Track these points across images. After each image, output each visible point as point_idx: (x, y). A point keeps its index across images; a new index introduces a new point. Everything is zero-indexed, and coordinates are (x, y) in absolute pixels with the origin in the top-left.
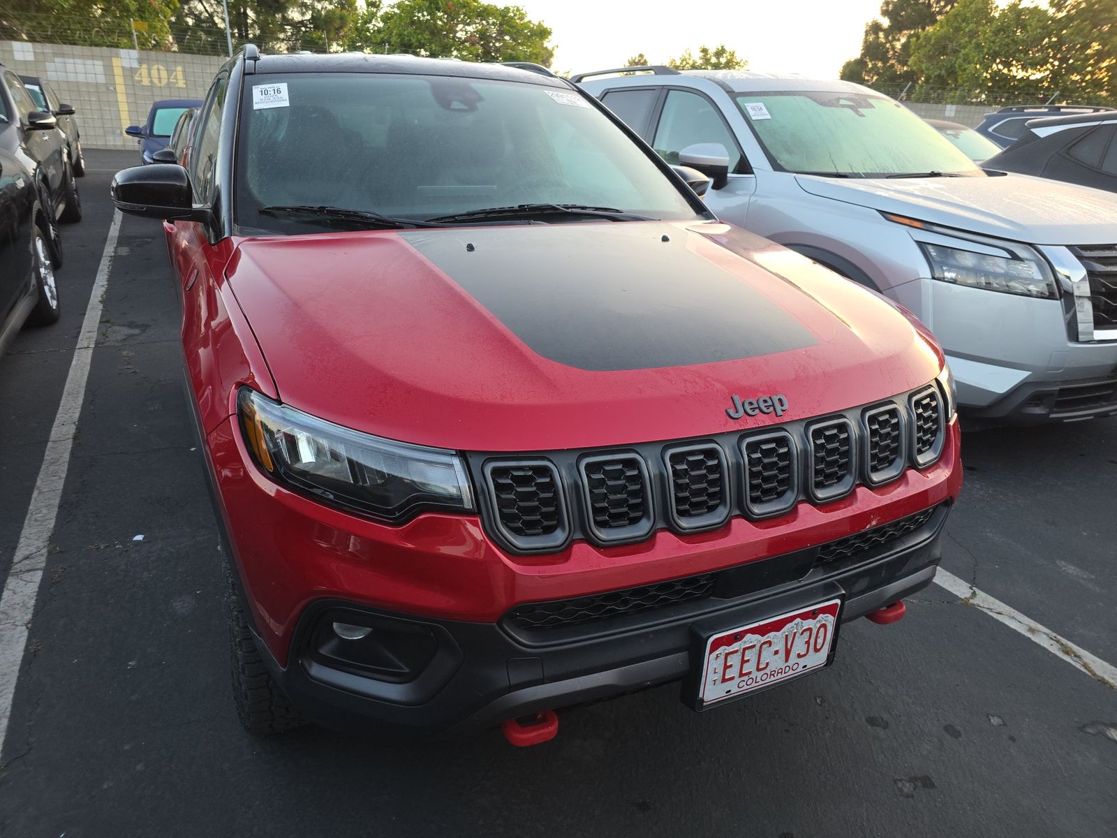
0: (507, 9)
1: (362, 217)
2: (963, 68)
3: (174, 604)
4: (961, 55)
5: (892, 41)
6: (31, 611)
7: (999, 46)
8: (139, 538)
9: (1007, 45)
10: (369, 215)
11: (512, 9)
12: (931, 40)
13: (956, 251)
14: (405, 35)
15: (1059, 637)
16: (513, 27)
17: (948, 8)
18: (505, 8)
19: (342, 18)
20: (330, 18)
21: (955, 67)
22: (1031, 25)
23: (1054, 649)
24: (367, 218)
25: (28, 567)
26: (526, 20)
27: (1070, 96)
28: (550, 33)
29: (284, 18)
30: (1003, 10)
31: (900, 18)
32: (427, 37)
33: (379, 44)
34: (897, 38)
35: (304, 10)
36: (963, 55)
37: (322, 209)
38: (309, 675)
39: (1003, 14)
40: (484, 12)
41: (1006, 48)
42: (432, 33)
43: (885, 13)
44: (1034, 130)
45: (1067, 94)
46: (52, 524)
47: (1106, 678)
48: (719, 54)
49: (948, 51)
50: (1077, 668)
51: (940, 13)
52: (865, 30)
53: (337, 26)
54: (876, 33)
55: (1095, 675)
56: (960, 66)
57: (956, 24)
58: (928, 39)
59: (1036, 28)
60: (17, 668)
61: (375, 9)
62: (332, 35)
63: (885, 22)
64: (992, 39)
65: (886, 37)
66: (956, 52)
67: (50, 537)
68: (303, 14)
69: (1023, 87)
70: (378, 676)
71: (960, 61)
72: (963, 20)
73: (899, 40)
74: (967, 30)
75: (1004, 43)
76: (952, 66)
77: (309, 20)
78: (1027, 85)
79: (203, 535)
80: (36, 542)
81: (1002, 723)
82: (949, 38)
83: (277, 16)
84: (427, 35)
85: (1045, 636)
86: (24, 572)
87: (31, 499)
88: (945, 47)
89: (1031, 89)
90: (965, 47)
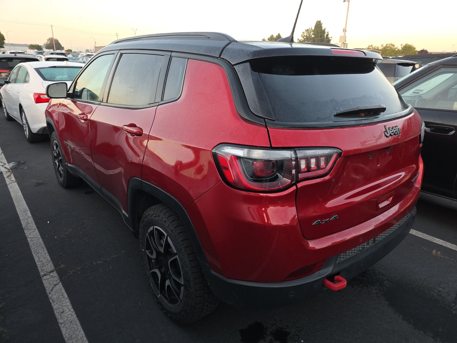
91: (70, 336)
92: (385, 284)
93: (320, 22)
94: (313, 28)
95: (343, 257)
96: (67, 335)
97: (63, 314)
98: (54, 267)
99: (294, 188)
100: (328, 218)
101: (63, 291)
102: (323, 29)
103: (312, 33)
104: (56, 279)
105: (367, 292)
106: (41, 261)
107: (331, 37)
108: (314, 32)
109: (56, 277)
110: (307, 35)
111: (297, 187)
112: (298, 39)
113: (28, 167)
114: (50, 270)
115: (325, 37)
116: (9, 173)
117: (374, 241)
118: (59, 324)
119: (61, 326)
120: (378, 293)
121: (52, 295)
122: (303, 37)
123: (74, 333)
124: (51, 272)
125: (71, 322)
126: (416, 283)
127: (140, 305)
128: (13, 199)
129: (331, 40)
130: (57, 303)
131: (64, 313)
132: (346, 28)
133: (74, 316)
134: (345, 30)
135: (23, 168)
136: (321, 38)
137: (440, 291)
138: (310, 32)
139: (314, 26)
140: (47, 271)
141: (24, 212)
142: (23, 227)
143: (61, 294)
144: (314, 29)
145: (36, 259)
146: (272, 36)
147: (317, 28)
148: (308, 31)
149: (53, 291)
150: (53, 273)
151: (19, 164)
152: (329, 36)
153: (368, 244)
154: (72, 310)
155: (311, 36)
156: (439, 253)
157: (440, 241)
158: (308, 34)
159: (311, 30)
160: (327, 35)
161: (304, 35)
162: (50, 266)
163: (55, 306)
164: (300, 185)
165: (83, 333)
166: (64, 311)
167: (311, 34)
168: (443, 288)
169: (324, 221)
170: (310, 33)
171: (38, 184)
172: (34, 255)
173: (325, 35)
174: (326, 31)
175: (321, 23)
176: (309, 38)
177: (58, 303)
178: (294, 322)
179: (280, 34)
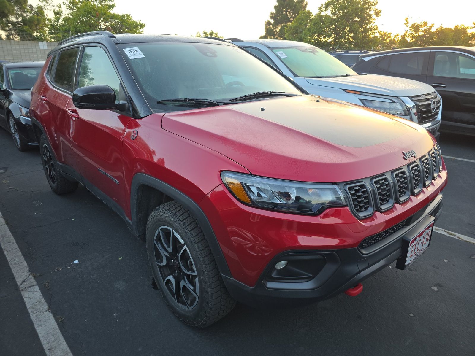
0: (123, 16)
1: (203, 102)
2: (305, 38)
3: (116, 286)
4: (303, 33)
5: (276, 28)
6: (45, 304)
7: (316, 30)
8: (76, 262)
9: (319, 29)
10: (206, 100)
11: (125, 15)
12: (292, 28)
13: (372, 101)
14: (77, 27)
15: (445, 230)
16: (127, 23)
17: (294, 15)
18: (122, 15)
19: (38, 20)
20: (32, 20)
21: (302, 38)
22: (326, 22)
23: (446, 234)
24: (205, 102)
25: (28, 285)
26: (132, 20)
27: (342, 47)
28: (144, 26)
29: (7, 21)
30: (315, 16)
31: (277, 20)
32: (88, 28)
33: (64, 31)
34: (277, 27)
35: (18, 16)
36: (304, 33)
37: (186, 99)
38: (268, 288)
39: (315, 18)
40: (113, 17)
41: (319, 30)
42: (90, 26)
43: (272, 18)
44: (363, 59)
45: (341, 46)
46: (26, 264)
47: (467, 240)
48: (212, 34)
49: (298, 32)
50: (456, 239)
51: (291, 17)
52: (265, 24)
53: (36, 24)
54: (269, 26)
55: (463, 240)
56: (304, 37)
57: (300, 22)
58: (290, 27)
59: (328, 23)
60: (58, 330)
61: (59, 16)
62: (34, 28)
63: (272, 21)
64: (313, 27)
65: (273, 26)
66: (301, 32)
67: (29, 270)
68: (17, 18)
69: (326, 44)
70: (300, 281)
71: (303, 35)
72: (302, 20)
73: (278, 28)
74: (304, 24)
75: (317, 28)
76: (300, 38)
77: (20, 21)
78: (327, 44)
79: (107, 255)
80: (23, 274)
81: (448, 261)
82: (298, 27)
83: (4, 19)
84: (88, 27)
85: (441, 231)
86: (28, 288)
87: (5, 255)
88: (297, 30)
89: (329, 45)
90: (304, 30)
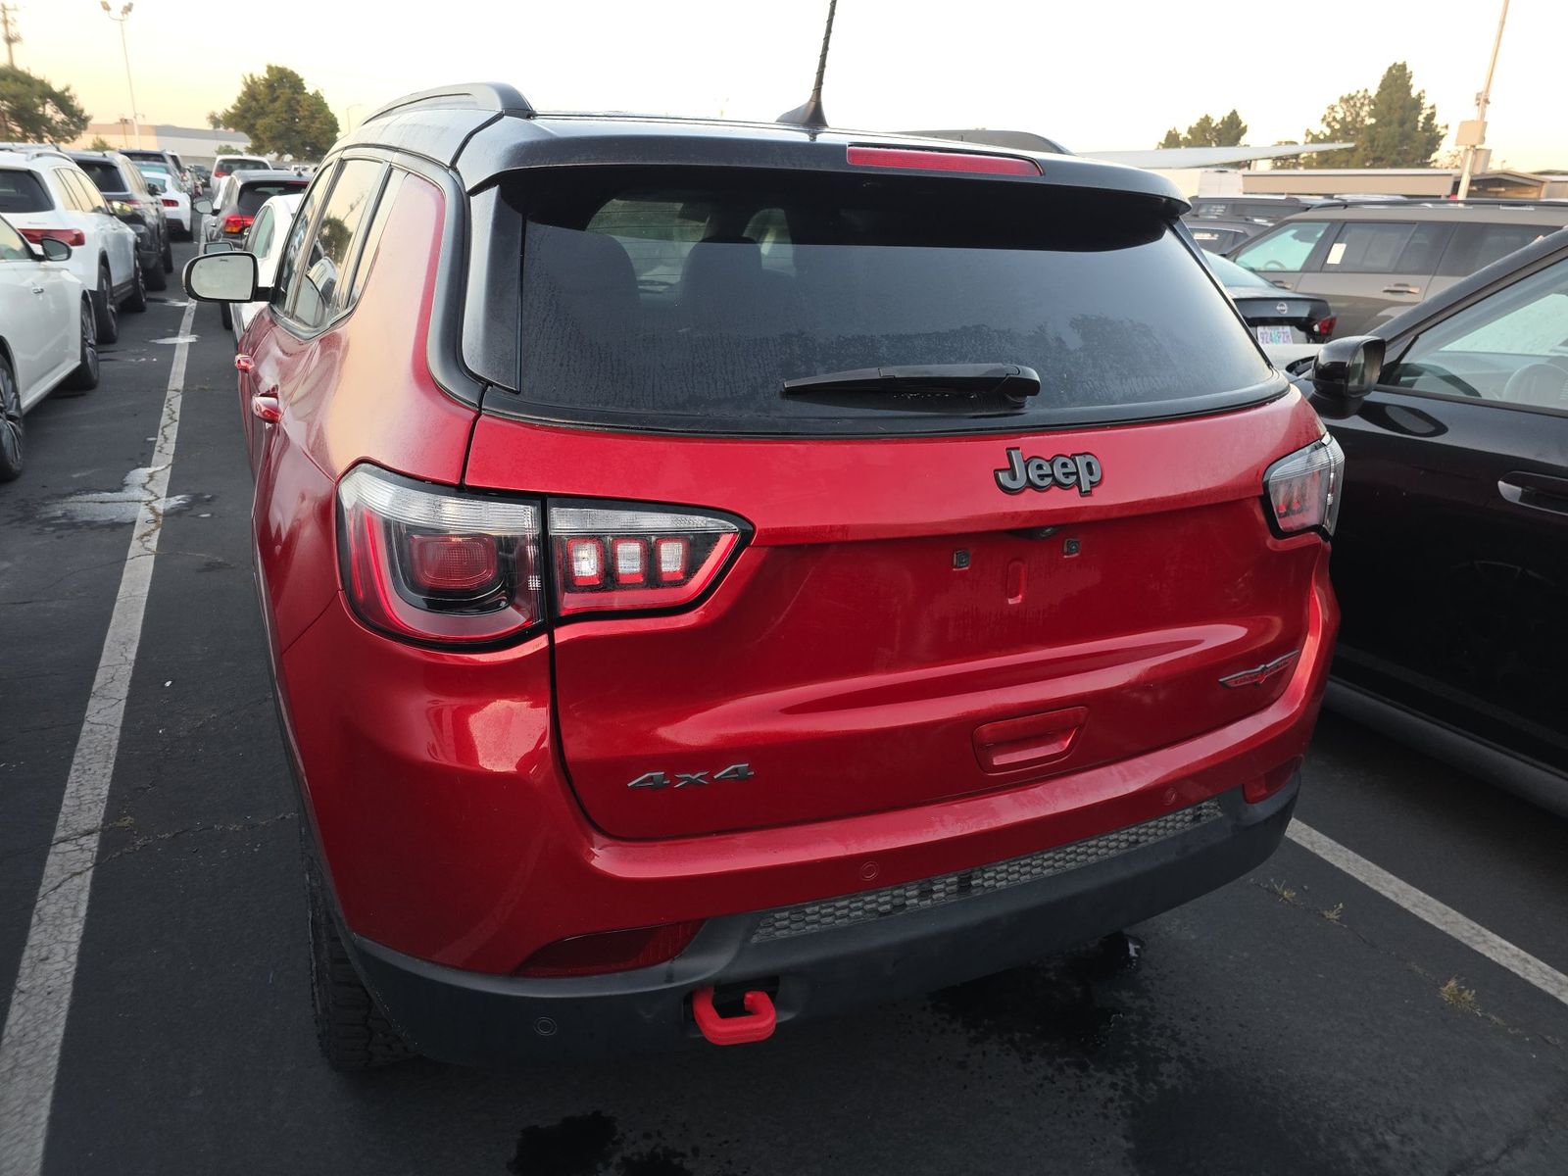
91: (22, 1034)
92: (1162, 1074)
93: (1404, 67)
94: (1373, 92)
95: (783, 924)
96: (15, 1030)
97: (41, 966)
98: (103, 820)
99: (541, 642)
100: (704, 771)
101: (85, 896)
102: (1414, 93)
103: (1366, 108)
104: (88, 855)
105: (1069, 1090)
106: (79, 798)
107: (1447, 127)
108: (1375, 105)
109: (90, 850)
110: (1344, 119)
111: (551, 639)
112: (1308, 133)
113: (212, 514)
114: (86, 828)
115: (1420, 125)
116: (153, 526)
117: (964, 886)
118: (16, 991)
119: (16, 998)
120: (1111, 1100)
121: (48, 904)
122: (1329, 125)
123: (35, 1029)
124: (85, 835)
125: (49, 993)
126: (1296, 1098)
127: (270, 981)
128: (117, 604)
129: (1443, 136)
130: (45, 931)
131: (49, 961)
132: (1487, 91)
133: (65, 978)
134: (1483, 100)
135: (196, 516)
136: (1401, 130)
137: (1385, 1146)
138: (1358, 105)
139: (1378, 85)
140: (76, 829)
141: (123, 644)
142: (91, 689)
143: (73, 905)
144: (1377, 95)
145: (71, 788)
146: (1207, 120)
147: (1388, 91)
148: (1352, 103)
149: (58, 890)
150: (89, 837)
151: (196, 501)
152: (1435, 121)
153: (925, 894)
154: (73, 958)
155: (1363, 121)
156: (1469, 995)
157: (1507, 948)
158: (1348, 114)
159: (1364, 97)
160: (1430, 117)
161: (1334, 119)
162: (94, 817)
163: (36, 936)
164: (562, 635)
165: (61, 1037)
166: (51, 956)
167: (1363, 114)
168: (1404, 1138)
169: (682, 779)
170: (1361, 108)
171: (211, 567)
172: (73, 774)
173: (1421, 118)
174: (1427, 103)
175: (1408, 71)
176: (1355, 128)
177: (50, 929)
178: (726, 1142)
179: (1238, 114)
